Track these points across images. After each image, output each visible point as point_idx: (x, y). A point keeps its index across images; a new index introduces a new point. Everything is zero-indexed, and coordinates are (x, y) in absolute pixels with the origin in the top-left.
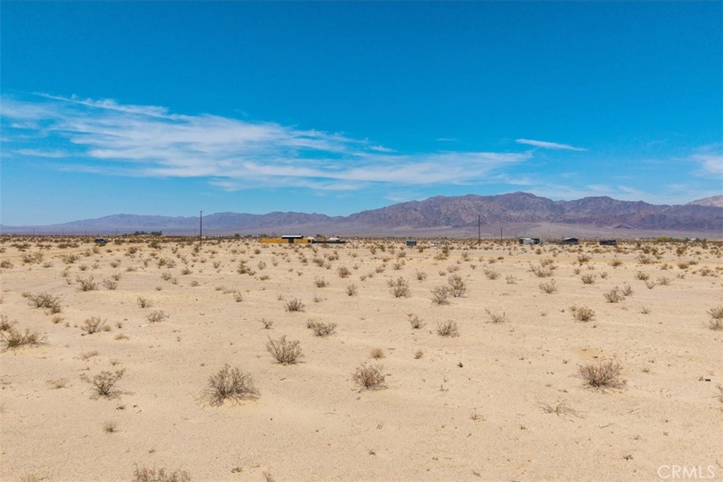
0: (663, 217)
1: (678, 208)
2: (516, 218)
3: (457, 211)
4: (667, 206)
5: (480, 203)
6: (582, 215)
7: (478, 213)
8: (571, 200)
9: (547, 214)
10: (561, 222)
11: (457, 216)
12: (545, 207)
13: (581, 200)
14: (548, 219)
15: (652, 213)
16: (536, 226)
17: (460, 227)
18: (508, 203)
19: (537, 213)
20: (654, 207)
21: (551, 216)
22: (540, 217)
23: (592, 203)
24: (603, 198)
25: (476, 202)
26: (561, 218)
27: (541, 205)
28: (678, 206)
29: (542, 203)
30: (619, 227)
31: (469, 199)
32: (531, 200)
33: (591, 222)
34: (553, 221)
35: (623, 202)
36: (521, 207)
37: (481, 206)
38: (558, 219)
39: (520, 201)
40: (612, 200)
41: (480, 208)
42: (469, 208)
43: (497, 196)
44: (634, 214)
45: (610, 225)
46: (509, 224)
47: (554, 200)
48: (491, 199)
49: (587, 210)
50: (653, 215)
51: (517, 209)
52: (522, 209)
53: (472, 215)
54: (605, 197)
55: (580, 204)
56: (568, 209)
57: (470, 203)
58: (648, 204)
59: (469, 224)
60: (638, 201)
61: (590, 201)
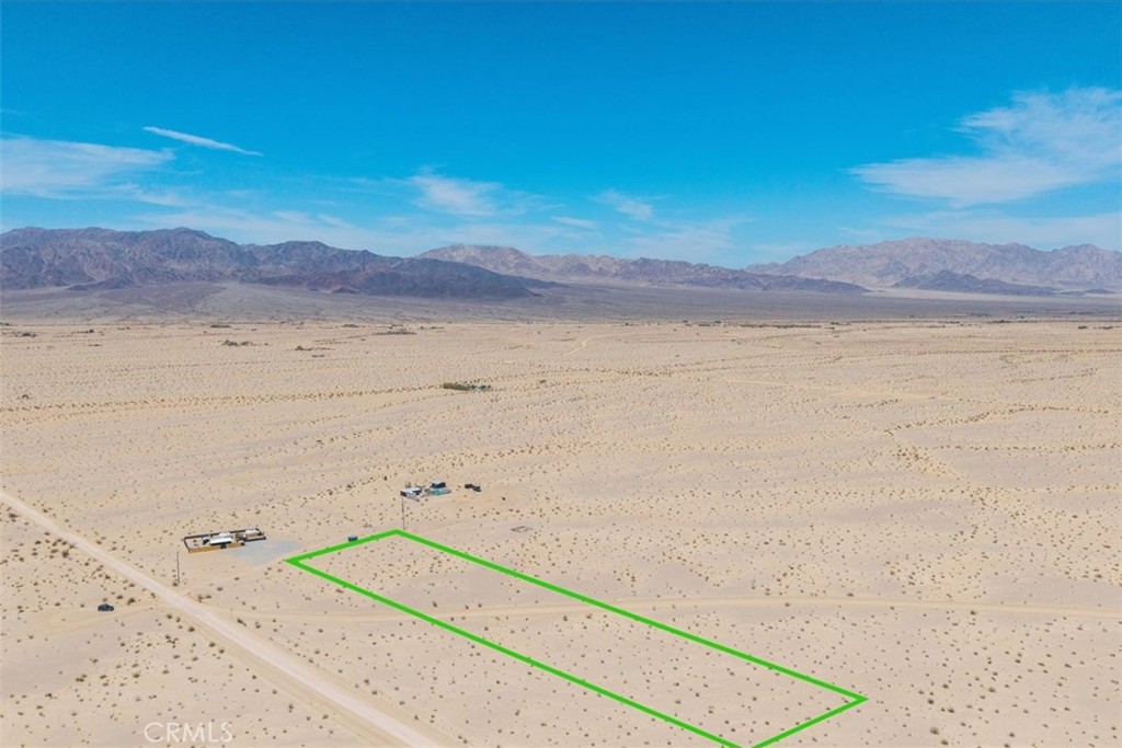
0: (395, 277)
1: (412, 263)
2: (183, 274)
3: (74, 258)
4: (399, 259)
5: (118, 245)
6: (285, 269)
7: (115, 263)
8: (265, 244)
9: (232, 269)
10: (255, 282)
11: (75, 269)
12: (227, 255)
13: (281, 244)
14: (234, 276)
15: (382, 270)
16: (218, 290)
17: (83, 288)
18: (166, 247)
19: (215, 265)
20: (382, 259)
21: (239, 271)
22: (221, 274)
23: (298, 251)
24: (313, 243)
25: (109, 244)
26: (254, 275)
27: (220, 251)
28: (413, 259)
29: (221, 248)
30: (341, 291)
31: (92, 237)
32: (204, 244)
33: (300, 283)
34: (243, 281)
35: (341, 251)
36: (188, 255)
37: (119, 251)
38: (250, 276)
39: (185, 244)
40: (327, 247)
41: (116, 254)
42: (97, 254)
43: (143, 233)
44: (357, 270)
45: (328, 287)
46: (173, 284)
47: (239, 244)
48: (134, 237)
49: (292, 263)
50: (383, 274)
51: (181, 257)
52: (189, 257)
53: (103, 267)
54: (317, 242)
55: (280, 252)
56: (262, 259)
57: (98, 245)
58: (375, 255)
59: (101, 284)
60: (361, 249)
61: (294, 248)
